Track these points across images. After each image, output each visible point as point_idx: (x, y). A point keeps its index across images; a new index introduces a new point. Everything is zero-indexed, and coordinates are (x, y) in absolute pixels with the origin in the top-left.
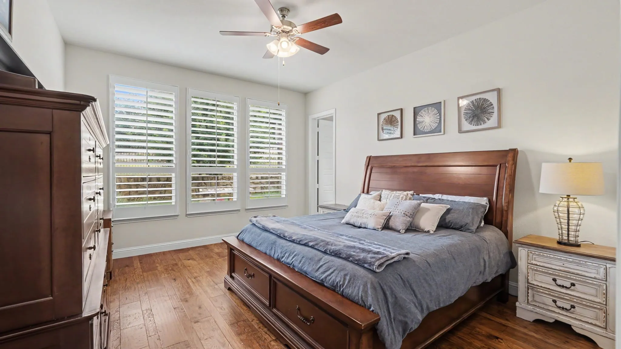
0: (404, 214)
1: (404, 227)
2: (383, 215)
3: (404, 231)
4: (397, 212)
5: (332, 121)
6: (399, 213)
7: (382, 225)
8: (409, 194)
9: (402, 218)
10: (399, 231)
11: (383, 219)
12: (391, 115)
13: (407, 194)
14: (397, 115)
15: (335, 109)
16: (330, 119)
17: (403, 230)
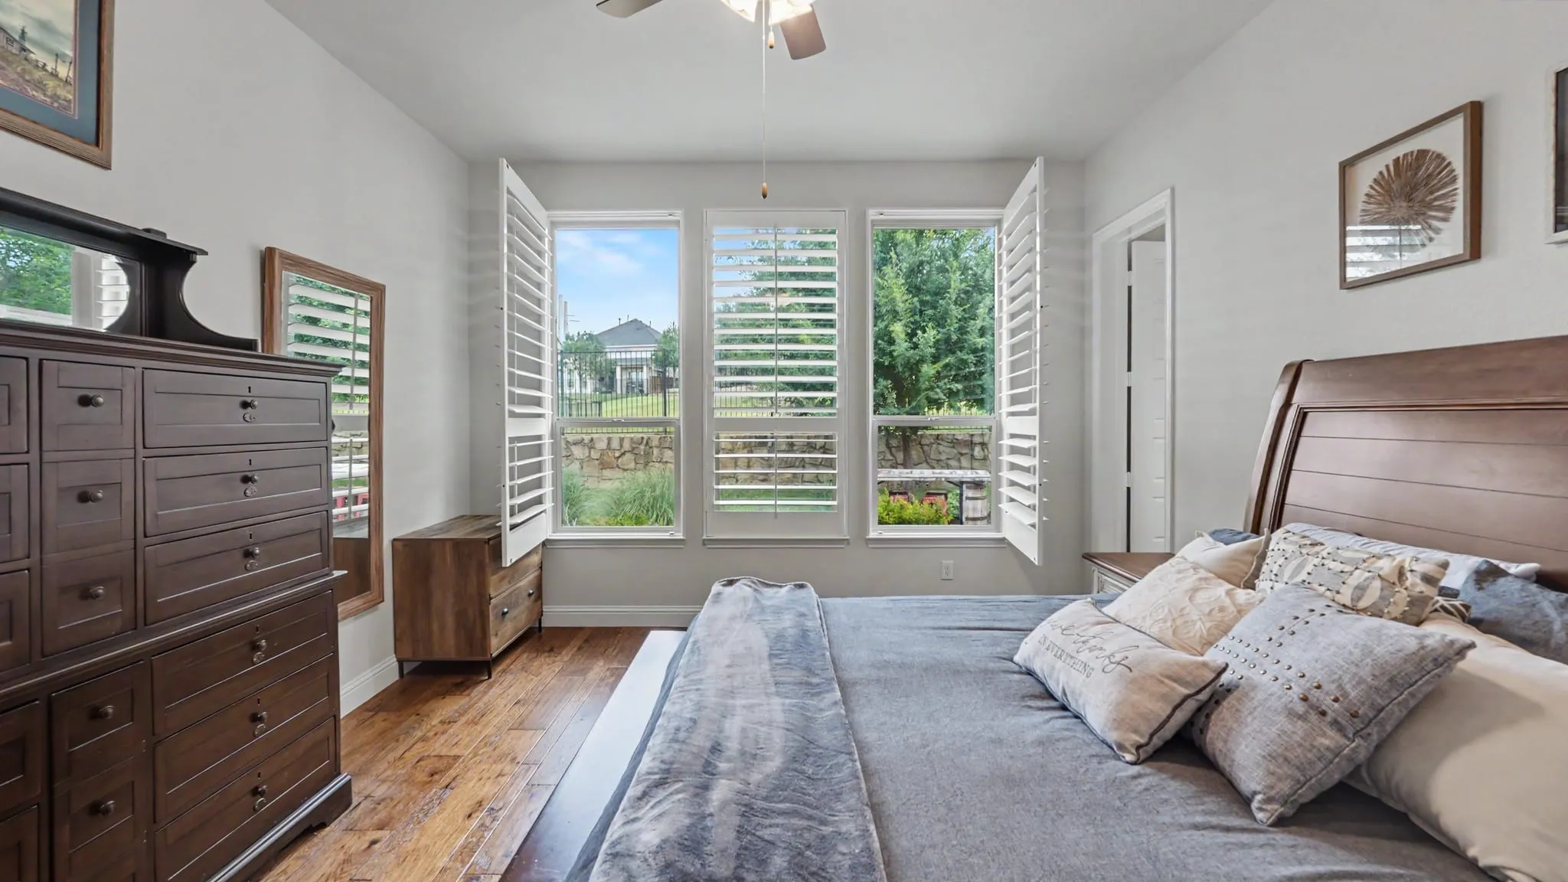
0: (1305, 699)
1: (1285, 787)
2: (1169, 673)
3: (1276, 809)
4: (1269, 676)
5: (1162, 239)
6: (1275, 687)
7: (1146, 730)
8: (1408, 574)
9: (1282, 720)
10: (1243, 802)
11: (1164, 697)
12: (1412, 152)
13: (1401, 574)
14: (1450, 142)
15: (1169, 191)
16: (1156, 235)
17: (1269, 800)
